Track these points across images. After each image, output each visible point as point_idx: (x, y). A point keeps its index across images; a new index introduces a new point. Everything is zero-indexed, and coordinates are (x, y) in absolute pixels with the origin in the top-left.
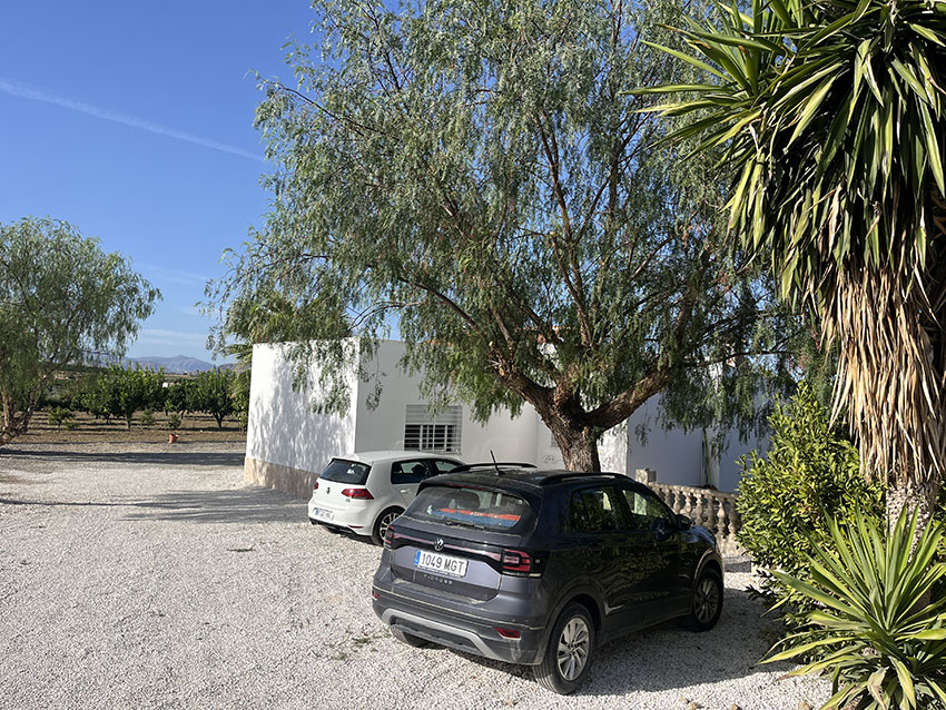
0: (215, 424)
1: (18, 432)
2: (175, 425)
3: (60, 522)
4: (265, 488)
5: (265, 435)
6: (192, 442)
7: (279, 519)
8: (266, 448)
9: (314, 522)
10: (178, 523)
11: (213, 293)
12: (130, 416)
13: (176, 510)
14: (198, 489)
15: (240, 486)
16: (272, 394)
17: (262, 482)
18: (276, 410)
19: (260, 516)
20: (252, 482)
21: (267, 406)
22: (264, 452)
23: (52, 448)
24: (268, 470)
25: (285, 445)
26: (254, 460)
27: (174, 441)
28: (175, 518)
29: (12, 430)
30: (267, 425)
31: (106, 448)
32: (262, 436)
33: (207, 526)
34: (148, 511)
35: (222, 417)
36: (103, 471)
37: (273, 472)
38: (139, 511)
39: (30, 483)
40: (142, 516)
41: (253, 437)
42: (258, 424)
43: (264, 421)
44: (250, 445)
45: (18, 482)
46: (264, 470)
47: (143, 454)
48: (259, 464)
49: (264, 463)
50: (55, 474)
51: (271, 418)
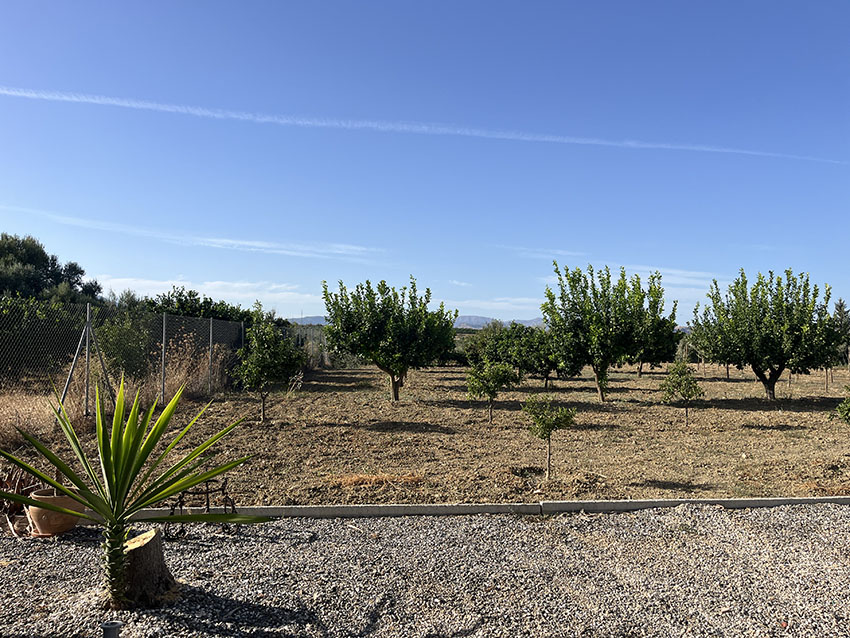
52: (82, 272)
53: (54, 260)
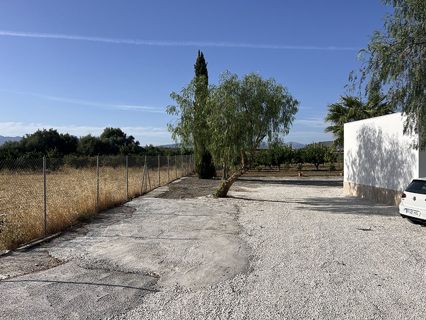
0: (316, 169)
1: (248, 169)
2: (300, 169)
3: (268, 209)
4: (357, 197)
5: (355, 170)
6: (309, 176)
7: (376, 214)
8: (356, 176)
9: (404, 216)
10: (322, 212)
11: (354, 78)
12: (279, 166)
13: (317, 206)
14: (322, 196)
15: (342, 196)
16: (357, 148)
17: (355, 194)
18: (360, 156)
19: (364, 211)
20: (349, 194)
21: (355, 154)
22: (355, 179)
23: (254, 178)
24: (358, 188)
25: (368, 174)
26: (349, 183)
27: (301, 176)
28: (319, 210)
29: (246, 168)
30: (355, 165)
31: (274, 178)
32: (353, 170)
33: (337, 215)
34: (305, 206)
35: (318, 165)
36: (277, 188)
37: (360, 189)
38: (300, 205)
39: (251, 192)
40: (303, 208)
41: (348, 171)
42: (350, 165)
43: (353, 163)
44: (346, 176)
45: (246, 191)
46: (356, 188)
47: (289, 181)
48: (352, 185)
49: (355, 184)
50: (258, 189)
51: (358, 161)
52: (134, 138)
53: (126, 135)
